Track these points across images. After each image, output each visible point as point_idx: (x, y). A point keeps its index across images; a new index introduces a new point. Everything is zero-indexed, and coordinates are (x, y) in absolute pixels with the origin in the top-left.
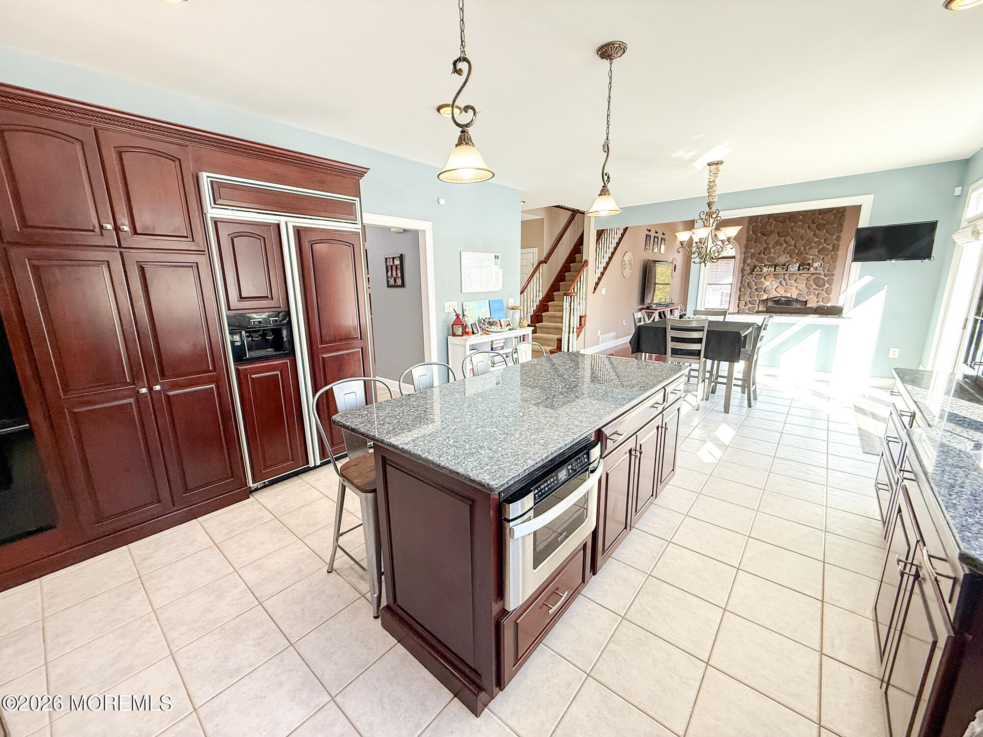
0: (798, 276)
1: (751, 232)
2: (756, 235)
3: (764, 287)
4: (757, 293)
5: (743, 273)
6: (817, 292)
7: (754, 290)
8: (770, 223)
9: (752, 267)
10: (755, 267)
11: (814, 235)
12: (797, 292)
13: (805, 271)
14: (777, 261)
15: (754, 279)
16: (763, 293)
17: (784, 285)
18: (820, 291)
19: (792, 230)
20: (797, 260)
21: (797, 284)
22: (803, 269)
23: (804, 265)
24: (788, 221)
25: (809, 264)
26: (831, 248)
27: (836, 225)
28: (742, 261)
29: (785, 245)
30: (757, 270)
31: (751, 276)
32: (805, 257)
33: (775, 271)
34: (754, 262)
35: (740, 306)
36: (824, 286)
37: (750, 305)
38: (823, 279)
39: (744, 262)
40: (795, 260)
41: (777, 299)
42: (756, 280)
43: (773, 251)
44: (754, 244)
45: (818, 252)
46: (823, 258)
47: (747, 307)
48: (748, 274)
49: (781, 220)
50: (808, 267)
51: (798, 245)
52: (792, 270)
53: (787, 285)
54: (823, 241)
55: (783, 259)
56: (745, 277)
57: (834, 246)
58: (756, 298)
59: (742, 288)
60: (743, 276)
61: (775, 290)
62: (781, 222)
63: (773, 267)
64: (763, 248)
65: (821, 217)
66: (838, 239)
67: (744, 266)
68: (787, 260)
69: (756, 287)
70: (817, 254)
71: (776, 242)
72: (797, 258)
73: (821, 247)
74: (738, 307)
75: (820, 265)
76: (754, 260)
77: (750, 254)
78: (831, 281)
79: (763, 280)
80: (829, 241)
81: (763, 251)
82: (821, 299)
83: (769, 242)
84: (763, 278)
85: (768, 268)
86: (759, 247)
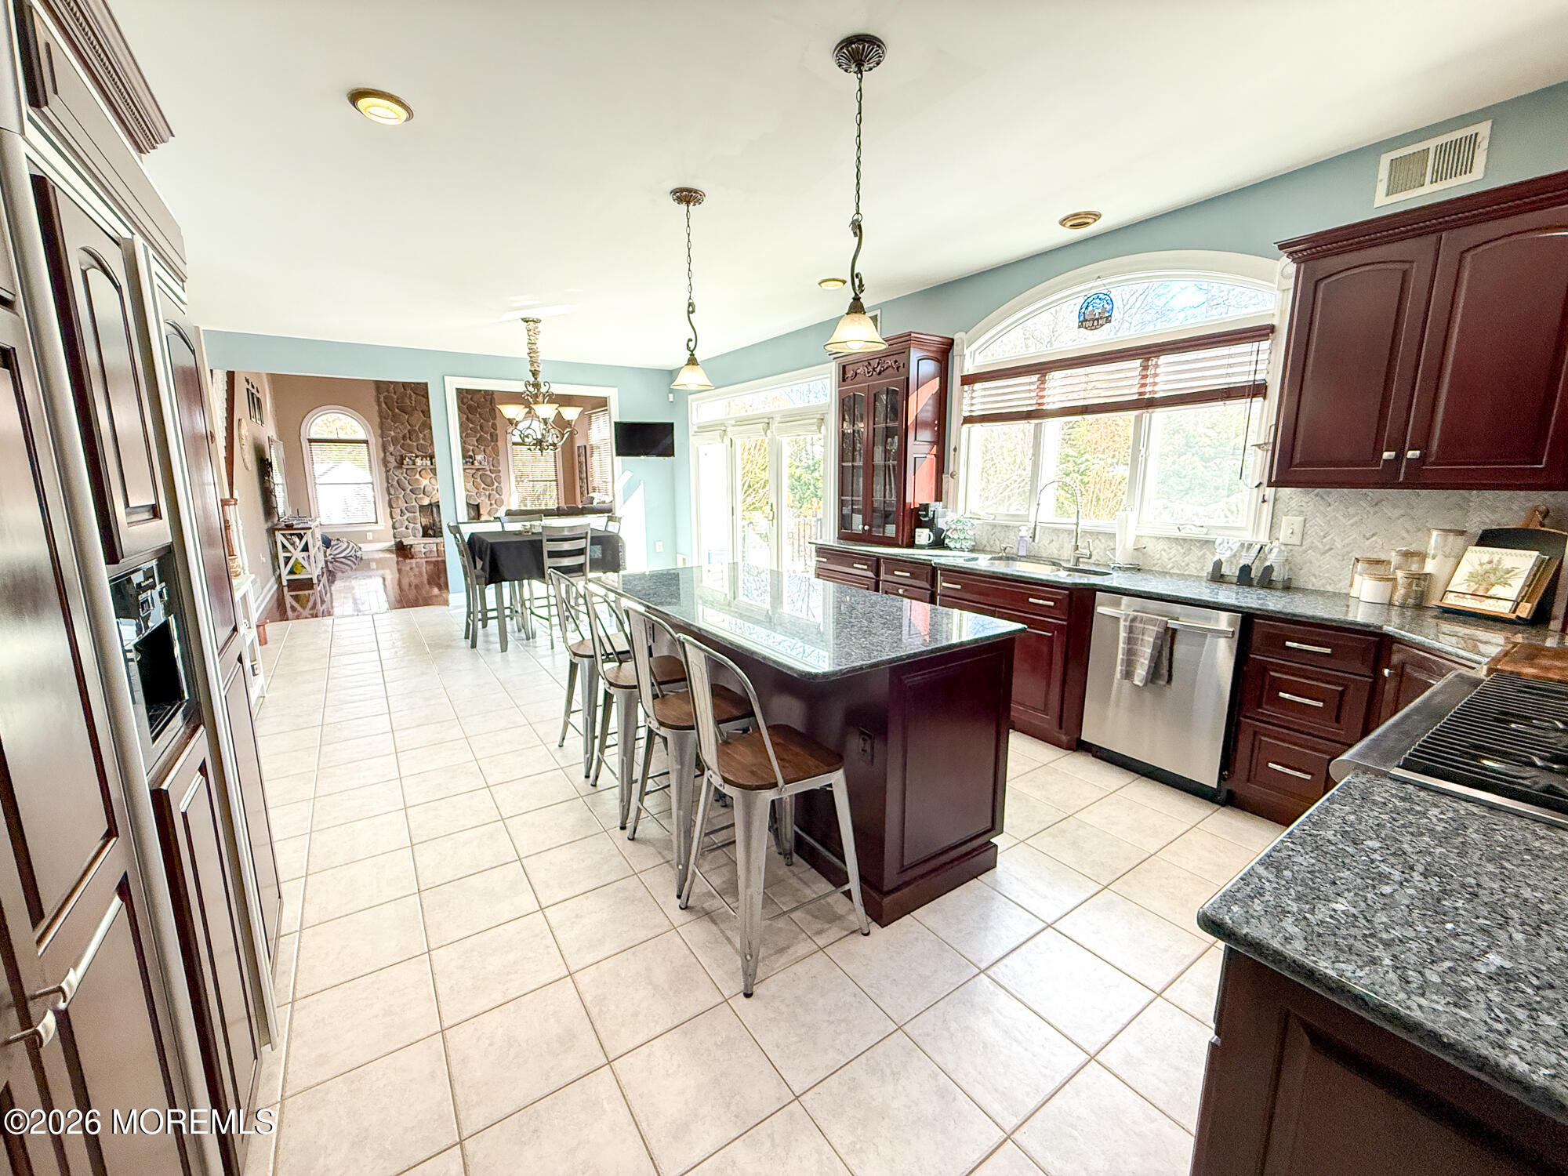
1: (384, 406)
2: (393, 411)
3: (422, 487)
4: (414, 496)
5: (386, 466)
6: (487, 493)
7: (408, 491)
9: (399, 458)
10: (402, 458)
11: (468, 419)
13: (470, 466)
15: (405, 475)
16: (422, 495)
18: (491, 492)
22: (466, 462)
25: (471, 457)
27: (488, 410)
28: (380, 449)
30: (407, 462)
31: (400, 471)
33: (431, 464)
34: (399, 451)
35: (394, 516)
36: (493, 485)
37: (408, 514)
38: (489, 476)
39: (385, 450)
42: (409, 477)
43: (421, 435)
44: (392, 423)
45: (477, 441)
46: (484, 449)
47: (405, 517)
48: (395, 467)
49: (422, 393)
50: (471, 460)
54: (479, 427)
56: (391, 472)
57: (491, 435)
58: (414, 503)
59: (390, 488)
60: (387, 472)
63: (428, 459)
65: (469, 396)
67: (385, 456)
69: (410, 487)
70: (476, 444)
71: (423, 424)
73: (479, 435)
74: (392, 518)
75: (483, 458)
76: (399, 447)
77: (390, 439)
78: (498, 480)
79: (418, 476)
80: (486, 429)
81: (408, 436)
82: (493, 502)
83: (413, 423)
84: (418, 474)
85: (421, 460)
86: (400, 429)
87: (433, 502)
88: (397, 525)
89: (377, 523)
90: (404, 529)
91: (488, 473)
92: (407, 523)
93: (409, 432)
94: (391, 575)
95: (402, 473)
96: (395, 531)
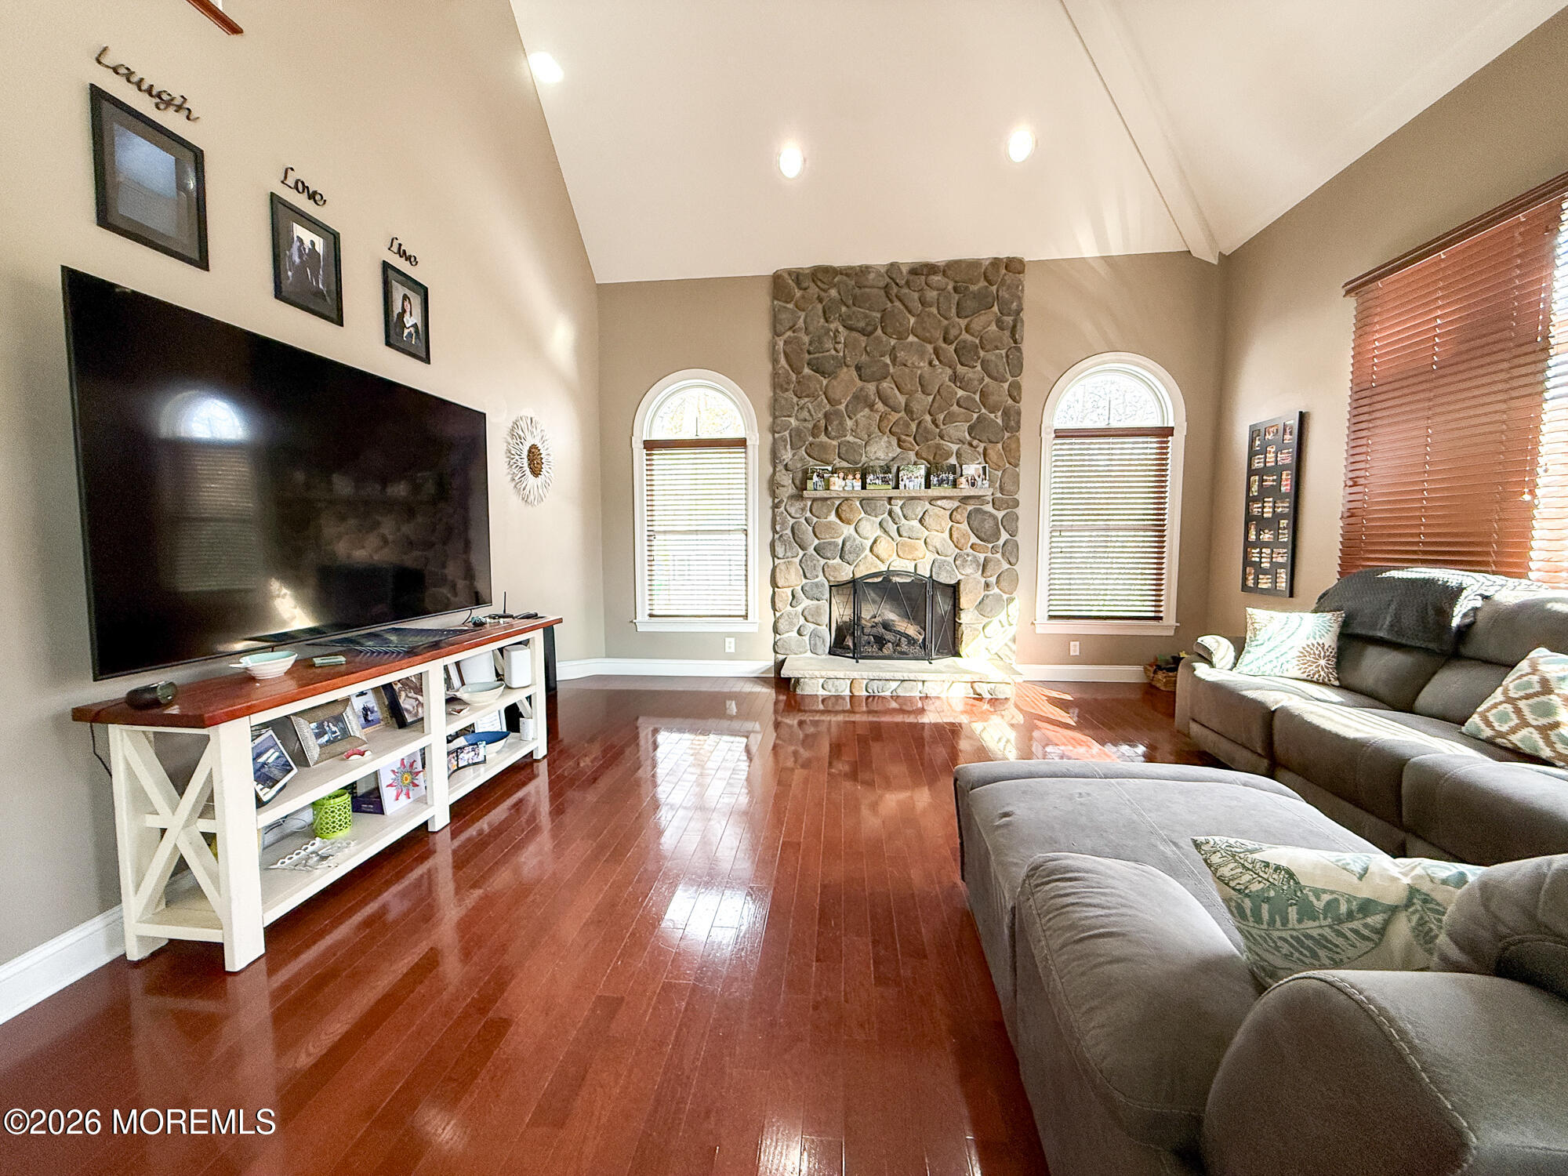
0: (927, 506)
1: (783, 361)
2: (798, 372)
3: (840, 542)
4: (823, 561)
5: (773, 495)
6: (982, 556)
8: (832, 334)
9: (800, 475)
10: (806, 476)
11: (955, 378)
12: (931, 557)
13: (947, 491)
14: (864, 459)
15: (808, 514)
16: (838, 560)
17: (895, 534)
18: (990, 555)
19: (894, 360)
20: (917, 454)
21: (926, 533)
22: (940, 483)
23: (939, 471)
24: (879, 331)
25: (952, 469)
26: (999, 421)
27: (1003, 352)
28: (767, 457)
29: (880, 406)
30: (815, 484)
31: (799, 505)
32: (938, 447)
33: (864, 487)
34: (802, 459)
35: (779, 605)
36: (998, 539)
37: (806, 602)
38: (991, 515)
39: (774, 458)
40: (912, 456)
41: (880, 579)
42: (815, 519)
43: (849, 423)
44: (795, 399)
45: (971, 430)
46: (985, 449)
47: (799, 609)
48: (792, 497)
49: (862, 324)
50: (951, 477)
51: (915, 407)
52: (910, 485)
53: (900, 536)
54: (977, 397)
55: (881, 450)
56: (782, 508)
57: (1006, 414)
58: (821, 578)
59: (778, 544)
60: (775, 506)
61: (871, 550)
62: (863, 332)
63: (858, 476)
64: (821, 415)
65: (963, 323)
66: (1015, 393)
67: (774, 472)
68: (892, 455)
69: (816, 542)
70: (968, 437)
71: (856, 397)
72: (917, 448)
73: (975, 416)
74: (774, 609)
75: (981, 472)
76: (802, 451)
77: (787, 433)
78: (1011, 523)
79: (833, 517)
80: (993, 399)
81: (823, 423)
82: (993, 580)
83: (836, 394)
84: (834, 512)
85: (844, 479)
86: (809, 411)
87: (857, 576)
88: (781, 626)
89: (746, 617)
90: (794, 634)
91: (989, 508)
92: (802, 621)
93: (826, 416)
94: (762, 735)
95: (803, 510)
96: (778, 637)
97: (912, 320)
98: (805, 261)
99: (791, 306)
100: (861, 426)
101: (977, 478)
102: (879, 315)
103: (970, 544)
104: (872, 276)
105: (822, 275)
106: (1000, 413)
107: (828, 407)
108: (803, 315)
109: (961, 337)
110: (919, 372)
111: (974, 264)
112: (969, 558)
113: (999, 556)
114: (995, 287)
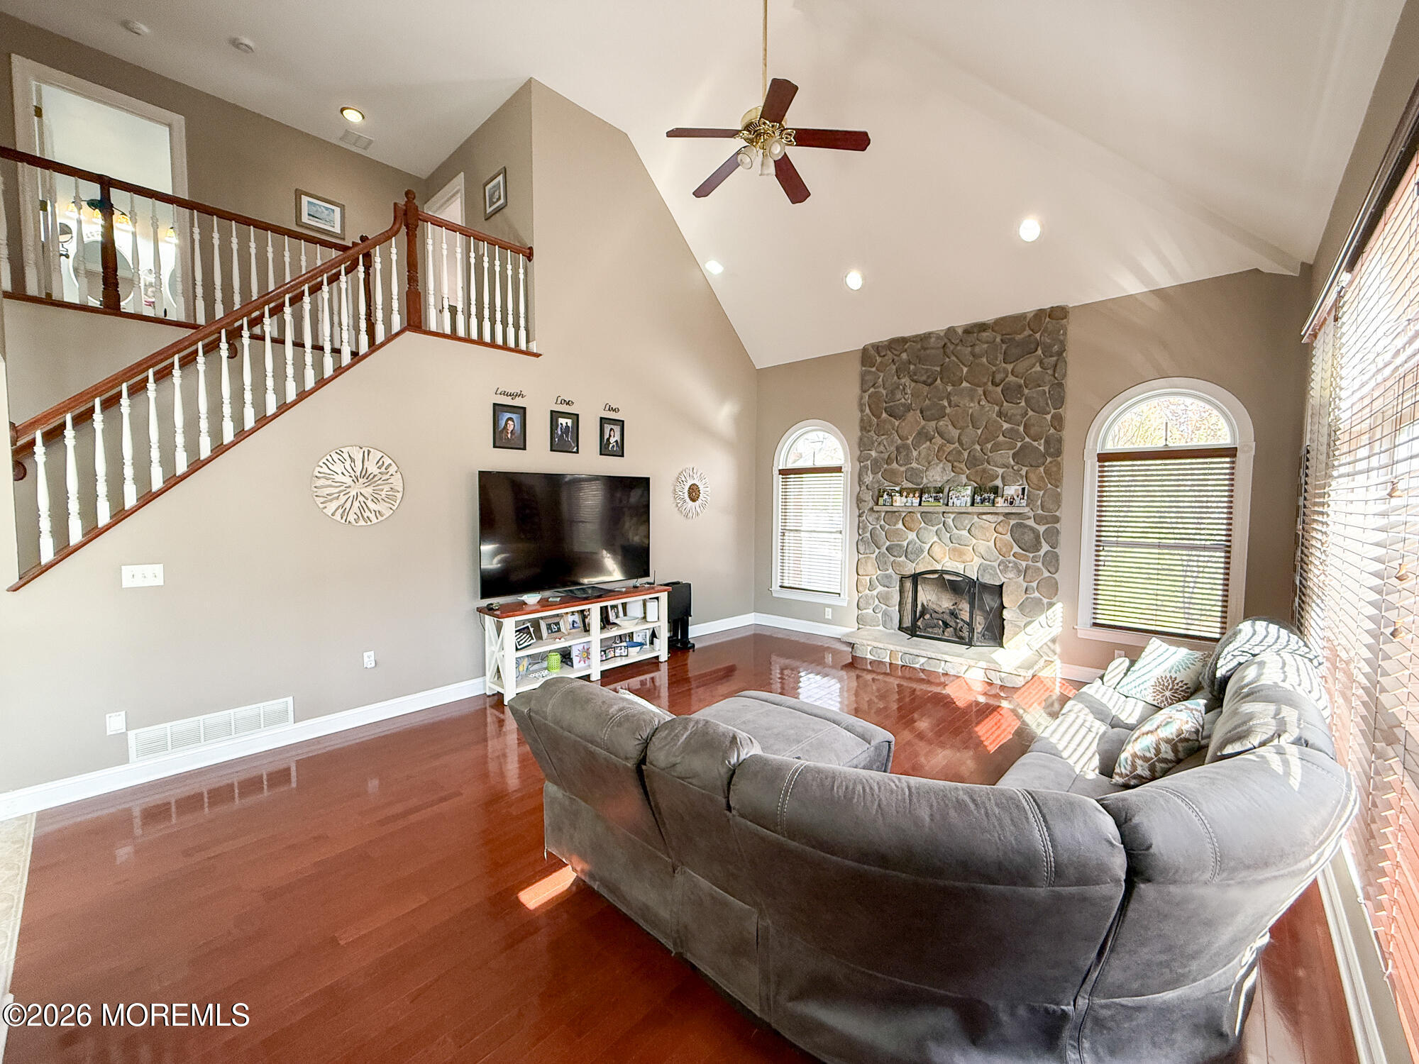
0: (976, 518)
1: (867, 411)
2: (878, 417)
3: (905, 544)
4: (892, 558)
5: (859, 507)
6: (1023, 564)
8: (901, 387)
9: (876, 493)
10: (880, 494)
11: (1000, 414)
12: (977, 561)
13: (986, 508)
14: (925, 480)
15: (882, 522)
16: (903, 558)
17: (947, 541)
18: (1030, 563)
19: (950, 403)
20: (967, 477)
21: (974, 541)
22: (983, 501)
23: (986, 492)
24: (939, 381)
25: (996, 490)
26: (1042, 448)
27: (1046, 389)
28: (856, 479)
29: (939, 440)
30: (885, 501)
31: (876, 516)
32: (984, 471)
33: (920, 505)
34: (878, 482)
35: (860, 589)
36: (1038, 550)
37: (880, 588)
38: (1032, 529)
39: (860, 480)
40: (964, 479)
41: (936, 575)
42: (887, 527)
43: (915, 453)
44: (875, 437)
45: (1014, 456)
46: (1027, 473)
47: (875, 593)
48: (870, 509)
49: (924, 378)
50: (992, 496)
51: (964, 440)
52: (958, 503)
53: (952, 542)
54: (1021, 429)
55: (937, 475)
56: (864, 518)
57: (1048, 442)
58: (891, 570)
59: (860, 542)
60: (860, 516)
61: (929, 553)
62: (924, 383)
63: (917, 495)
64: (893, 448)
65: (1010, 367)
66: (1058, 422)
67: (860, 490)
68: (945, 478)
70: (1012, 463)
71: (919, 433)
72: (968, 472)
73: (1019, 444)
74: (858, 591)
75: (1020, 493)
76: (879, 475)
77: (869, 462)
78: (1053, 536)
79: (900, 525)
80: (1036, 429)
81: (894, 454)
82: (1034, 585)
83: (904, 432)
84: (901, 522)
85: (906, 497)
86: (884, 446)
87: (918, 571)
88: (863, 604)
89: (840, 595)
90: (872, 611)
92: (877, 602)
93: (897, 449)
95: (878, 519)
96: (860, 612)
97: (965, 370)
98: (883, 336)
99: (874, 369)
100: (922, 455)
101: (1015, 497)
102: (938, 369)
103: (1012, 553)
104: (933, 340)
105: (897, 344)
106: (1043, 441)
107: (899, 441)
108: (882, 375)
109: (1007, 379)
110: (971, 411)
111: (1021, 317)
112: (1011, 565)
113: (1039, 565)
114: (1039, 334)
